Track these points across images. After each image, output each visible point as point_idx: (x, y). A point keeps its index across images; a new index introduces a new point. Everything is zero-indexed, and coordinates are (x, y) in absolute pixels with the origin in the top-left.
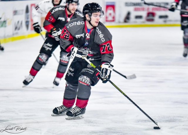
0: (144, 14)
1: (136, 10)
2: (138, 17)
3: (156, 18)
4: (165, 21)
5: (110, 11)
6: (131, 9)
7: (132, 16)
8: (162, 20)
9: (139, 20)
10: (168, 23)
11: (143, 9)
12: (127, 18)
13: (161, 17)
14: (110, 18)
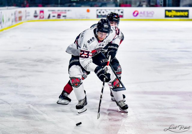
0: (56, 15)
1: (53, 13)
2: (54, 16)
3: (61, 17)
4: (65, 18)
5: (42, 14)
6: (50, 13)
7: (51, 16)
8: (64, 18)
9: (54, 18)
10: (66, 19)
11: (56, 13)
12: (49, 17)
13: (64, 16)
14: (42, 17)
